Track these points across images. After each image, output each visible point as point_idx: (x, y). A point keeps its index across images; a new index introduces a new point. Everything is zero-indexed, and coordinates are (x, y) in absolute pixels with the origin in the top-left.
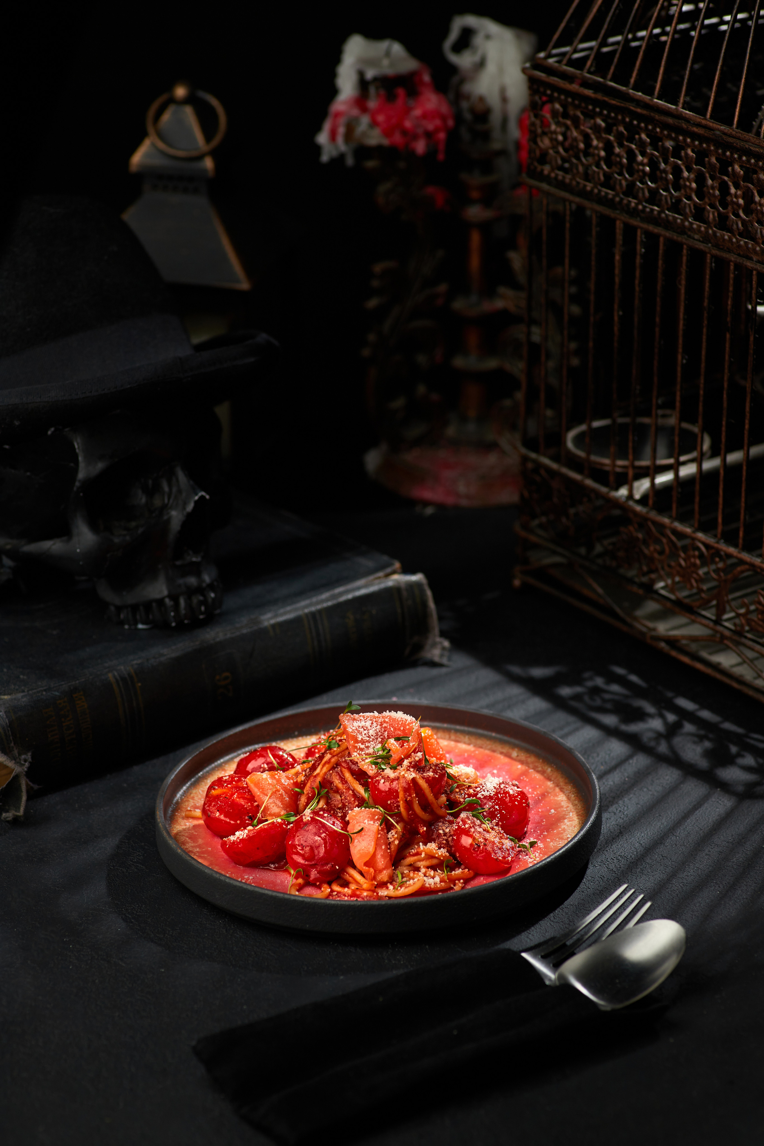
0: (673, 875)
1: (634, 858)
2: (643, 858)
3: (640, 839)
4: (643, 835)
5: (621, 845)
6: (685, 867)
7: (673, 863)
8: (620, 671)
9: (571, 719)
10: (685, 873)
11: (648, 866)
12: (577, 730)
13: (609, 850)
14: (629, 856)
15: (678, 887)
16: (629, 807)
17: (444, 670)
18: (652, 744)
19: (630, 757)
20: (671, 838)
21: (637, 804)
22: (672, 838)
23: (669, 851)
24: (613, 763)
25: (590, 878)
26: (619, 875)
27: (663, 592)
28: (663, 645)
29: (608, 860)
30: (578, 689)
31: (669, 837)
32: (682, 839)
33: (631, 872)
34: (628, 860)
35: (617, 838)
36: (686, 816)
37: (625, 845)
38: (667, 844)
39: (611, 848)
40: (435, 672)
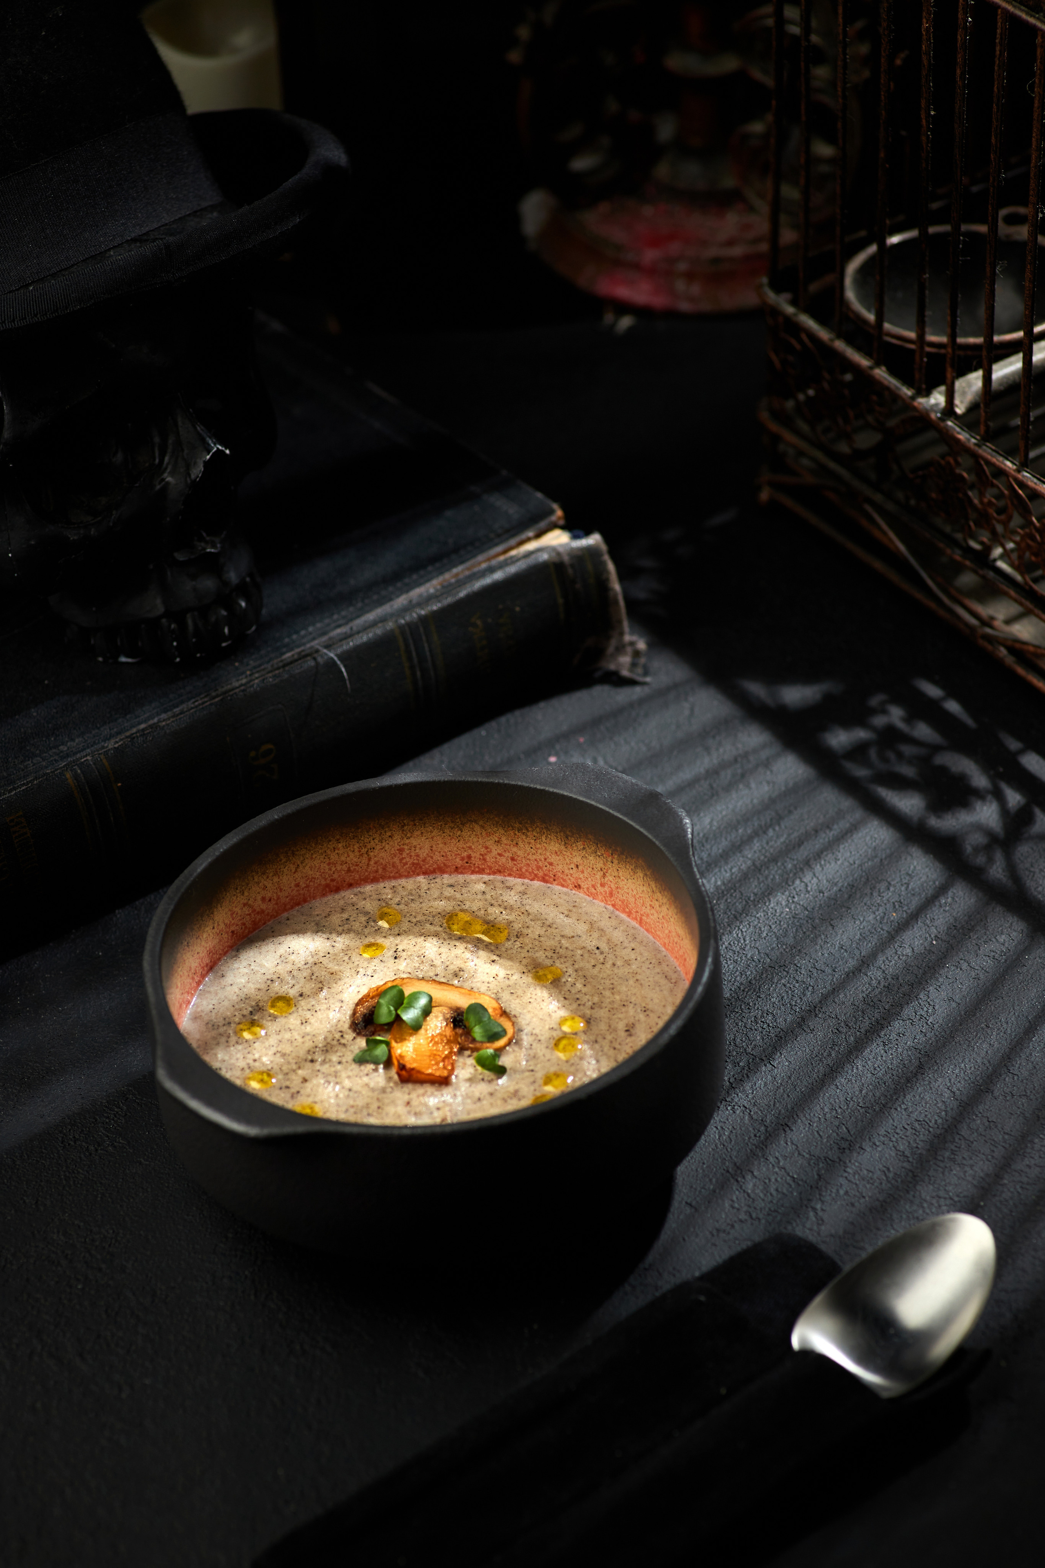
0: (1005, 1166)
1: (941, 1127)
2: (955, 1126)
3: (952, 1080)
4: (957, 1071)
5: (920, 1096)
6: (1027, 1147)
7: (1006, 1137)
8: (932, 691)
9: (846, 803)
10: (1027, 1161)
11: (963, 1142)
12: (854, 828)
13: (900, 1106)
14: (933, 1121)
15: (1012, 1192)
16: (936, 1008)
17: (637, 692)
18: (980, 860)
19: (942, 890)
20: (1005, 1080)
21: (951, 999)
22: (1007, 1079)
23: (1000, 1110)
24: (915, 902)
25: (865, 1172)
26: (914, 1165)
27: (1002, 565)
28: (1003, 651)
29: (898, 1131)
30: (862, 734)
31: (1001, 1076)
32: (1022, 1081)
33: (936, 1159)
34: (931, 1129)
35: (914, 1079)
36: (1030, 1029)
37: (927, 1097)
38: (996, 1093)
39: (903, 1103)
40: (623, 696)
